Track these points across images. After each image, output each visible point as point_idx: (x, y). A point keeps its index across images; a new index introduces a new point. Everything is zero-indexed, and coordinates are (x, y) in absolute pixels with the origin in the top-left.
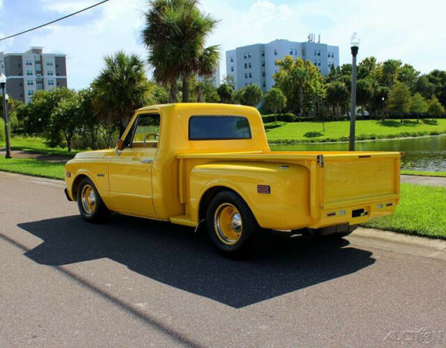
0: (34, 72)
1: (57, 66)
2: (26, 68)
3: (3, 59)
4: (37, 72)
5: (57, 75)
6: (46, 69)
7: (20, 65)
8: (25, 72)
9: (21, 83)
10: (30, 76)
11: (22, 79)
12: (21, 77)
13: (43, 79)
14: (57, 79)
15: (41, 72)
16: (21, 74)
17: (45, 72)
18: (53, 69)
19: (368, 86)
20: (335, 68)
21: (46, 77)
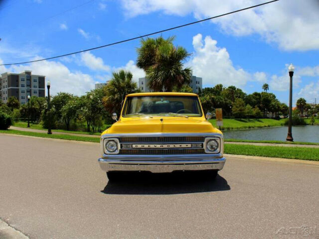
0: (25, 85)
1: (39, 83)
2: (21, 83)
3: (7, 77)
4: (27, 86)
5: (39, 87)
6: (33, 84)
7: (17, 81)
8: (20, 85)
9: (17, 91)
10: (23, 88)
11: (18, 89)
12: (17, 88)
13: (31, 90)
14: (39, 90)
15: (29, 85)
16: (18, 86)
17: (32, 86)
18: (37, 84)
19: (222, 100)
20: (201, 90)
21: (33, 88)
